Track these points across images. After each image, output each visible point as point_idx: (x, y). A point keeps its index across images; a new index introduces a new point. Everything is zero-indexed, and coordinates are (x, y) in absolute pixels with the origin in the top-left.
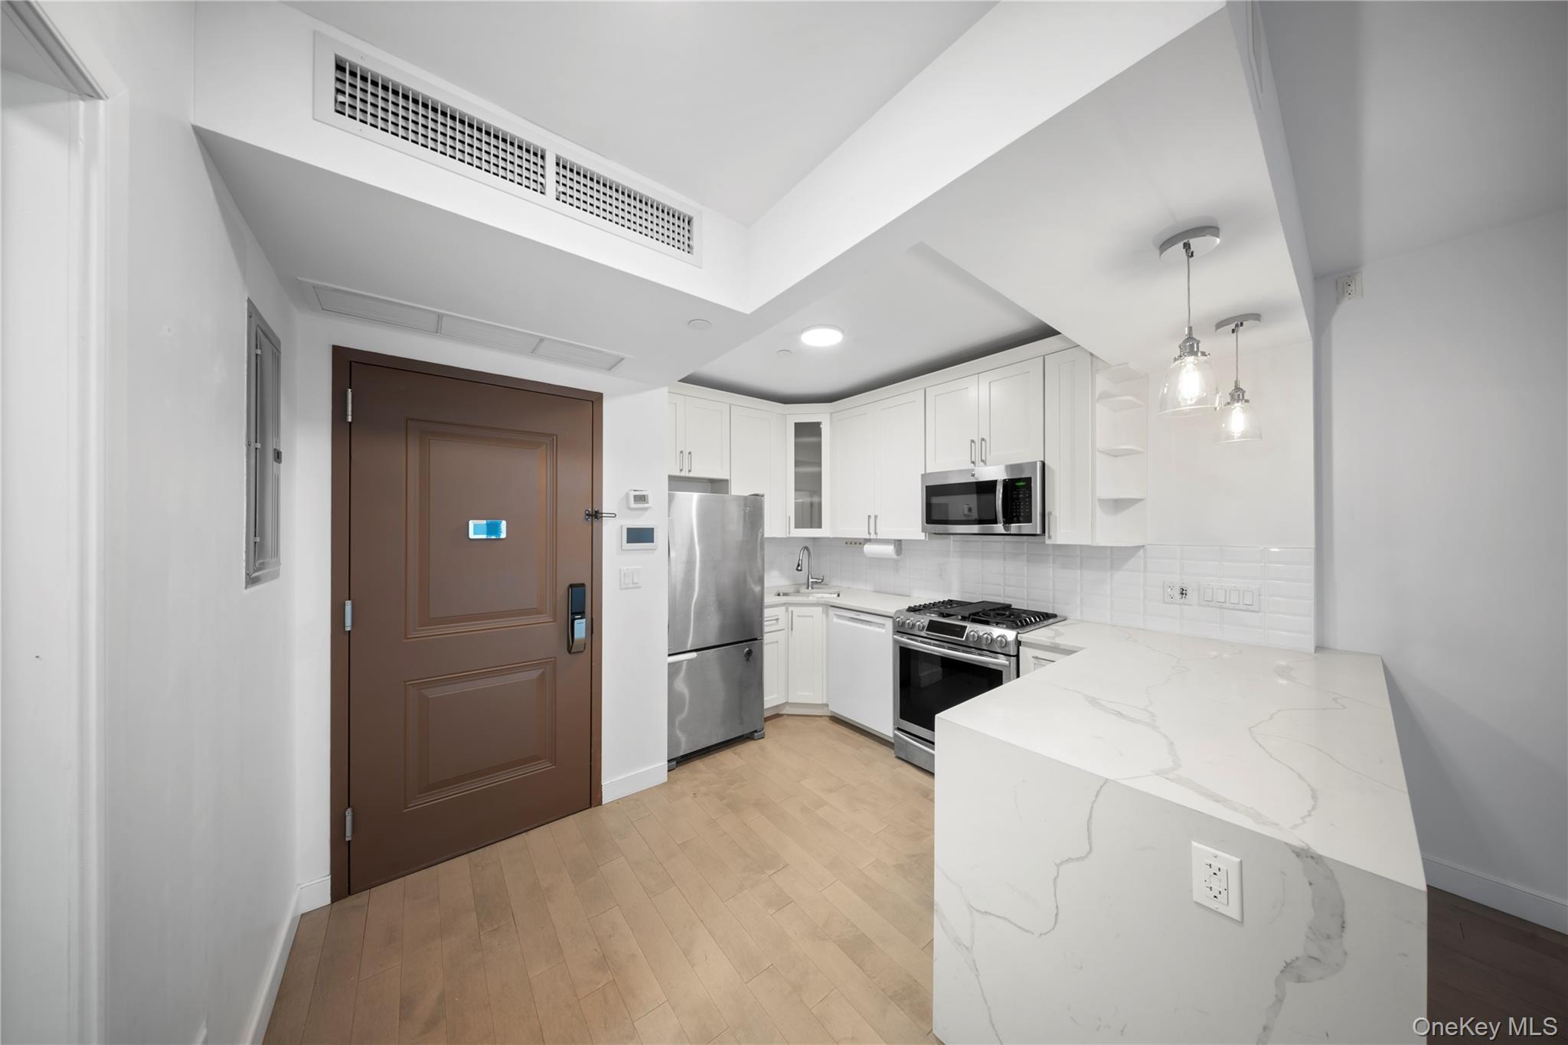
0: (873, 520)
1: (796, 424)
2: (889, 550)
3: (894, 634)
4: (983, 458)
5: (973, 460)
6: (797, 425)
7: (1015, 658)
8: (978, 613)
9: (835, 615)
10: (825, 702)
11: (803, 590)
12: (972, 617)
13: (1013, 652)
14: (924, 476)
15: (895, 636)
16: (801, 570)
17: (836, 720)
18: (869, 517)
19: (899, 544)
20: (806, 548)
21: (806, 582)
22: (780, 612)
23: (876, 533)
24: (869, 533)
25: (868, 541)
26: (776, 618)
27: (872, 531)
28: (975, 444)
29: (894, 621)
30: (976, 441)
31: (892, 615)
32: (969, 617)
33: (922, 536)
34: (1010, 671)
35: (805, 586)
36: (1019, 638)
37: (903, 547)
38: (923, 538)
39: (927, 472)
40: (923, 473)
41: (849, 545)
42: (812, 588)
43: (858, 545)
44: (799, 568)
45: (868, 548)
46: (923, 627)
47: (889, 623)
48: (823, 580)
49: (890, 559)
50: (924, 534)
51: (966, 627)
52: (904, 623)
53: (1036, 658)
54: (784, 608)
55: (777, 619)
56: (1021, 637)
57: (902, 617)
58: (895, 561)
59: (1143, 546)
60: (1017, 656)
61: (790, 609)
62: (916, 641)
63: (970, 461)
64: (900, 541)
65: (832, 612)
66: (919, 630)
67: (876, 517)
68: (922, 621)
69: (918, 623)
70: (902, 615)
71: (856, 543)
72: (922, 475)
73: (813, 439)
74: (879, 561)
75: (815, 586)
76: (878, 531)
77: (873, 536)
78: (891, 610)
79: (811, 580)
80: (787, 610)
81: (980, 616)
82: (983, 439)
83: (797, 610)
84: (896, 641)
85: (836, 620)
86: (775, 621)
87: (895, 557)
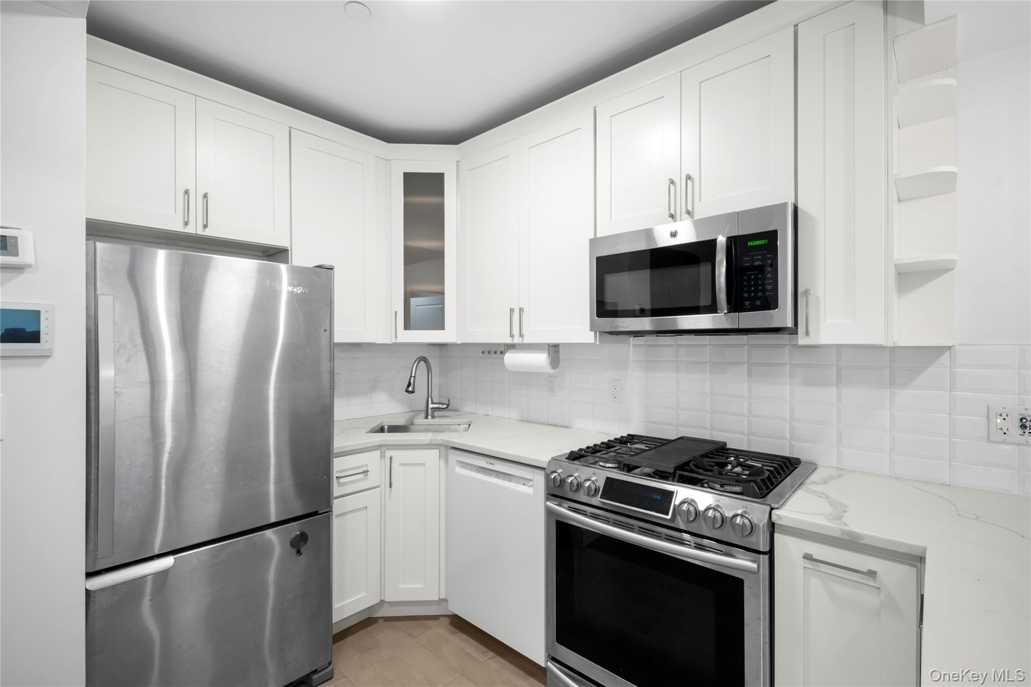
0: (517, 315)
1: (406, 175)
2: (541, 359)
3: (547, 499)
4: (690, 208)
5: (673, 212)
6: (408, 176)
7: (766, 557)
8: (687, 464)
9: (459, 462)
10: (443, 596)
11: (420, 420)
12: (678, 472)
13: (763, 546)
14: (594, 242)
15: (548, 503)
16: (413, 392)
17: (460, 624)
18: (512, 310)
19: (554, 350)
20: (424, 359)
21: (424, 407)
22: (371, 460)
23: (521, 335)
24: (512, 336)
25: (511, 347)
26: (365, 469)
27: (516, 331)
28: (675, 186)
29: (547, 477)
30: (677, 181)
31: (545, 466)
32: (674, 473)
33: (589, 337)
34: (758, 582)
35: (423, 415)
36: (774, 518)
37: (561, 357)
38: (592, 340)
39: (597, 236)
40: (593, 237)
41: (486, 355)
42: (433, 417)
43: (499, 355)
44: (410, 389)
45: (510, 358)
46: (597, 491)
47: (539, 479)
48: (448, 405)
49: (543, 374)
50: (593, 333)
51: (670, 494)
52: (562, 481)
53: (808, 557)
54: (378, 453)
55: (366, 472)
56: (780, 517)
57: (560, 471)
58: (550, 376)
59: (950, 348)
60: (771, 553)
61: (389, 453)
62: (584, 513)
63: (667, 214)
64: (556, 347)
65: (454, 457)
66: (588, 495)
67: (521, 310)
68: (594, 478)
69: (587, 484)
70: (560, 466)
71: (495, 353)
72: (591, 240)
73: (432, 200)
74: (527, 377)
75: (436, 414)
76: (524, 332)
77: (517, 340)
78: (543, 457)
79: (431, 406)
80: (383, 456)
81: (691, 471)
82: (689, 177)
83: (399, 456)
84: (549, 512)
85: (459, 470)
86: (361, 476)
87: (549, 370)
